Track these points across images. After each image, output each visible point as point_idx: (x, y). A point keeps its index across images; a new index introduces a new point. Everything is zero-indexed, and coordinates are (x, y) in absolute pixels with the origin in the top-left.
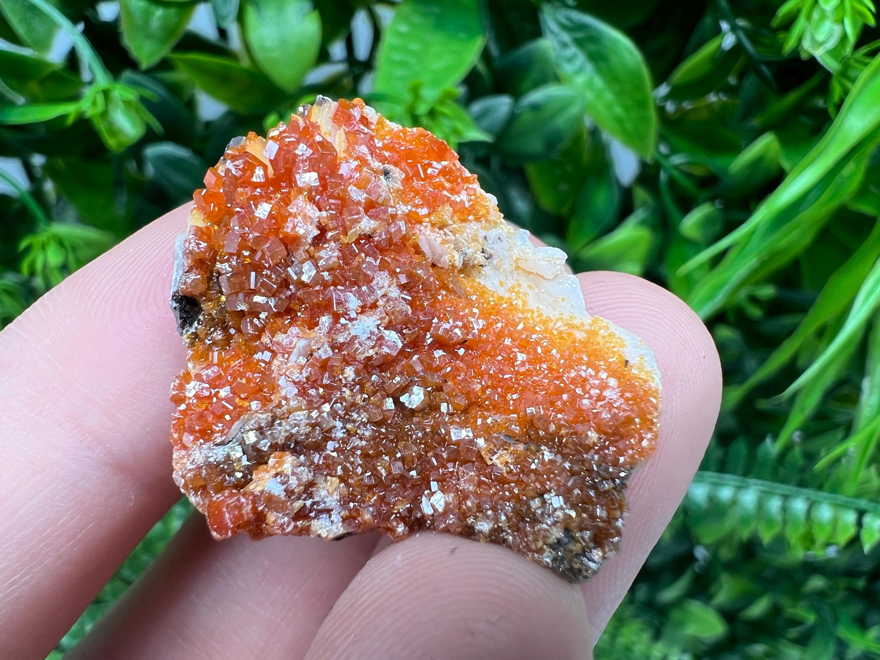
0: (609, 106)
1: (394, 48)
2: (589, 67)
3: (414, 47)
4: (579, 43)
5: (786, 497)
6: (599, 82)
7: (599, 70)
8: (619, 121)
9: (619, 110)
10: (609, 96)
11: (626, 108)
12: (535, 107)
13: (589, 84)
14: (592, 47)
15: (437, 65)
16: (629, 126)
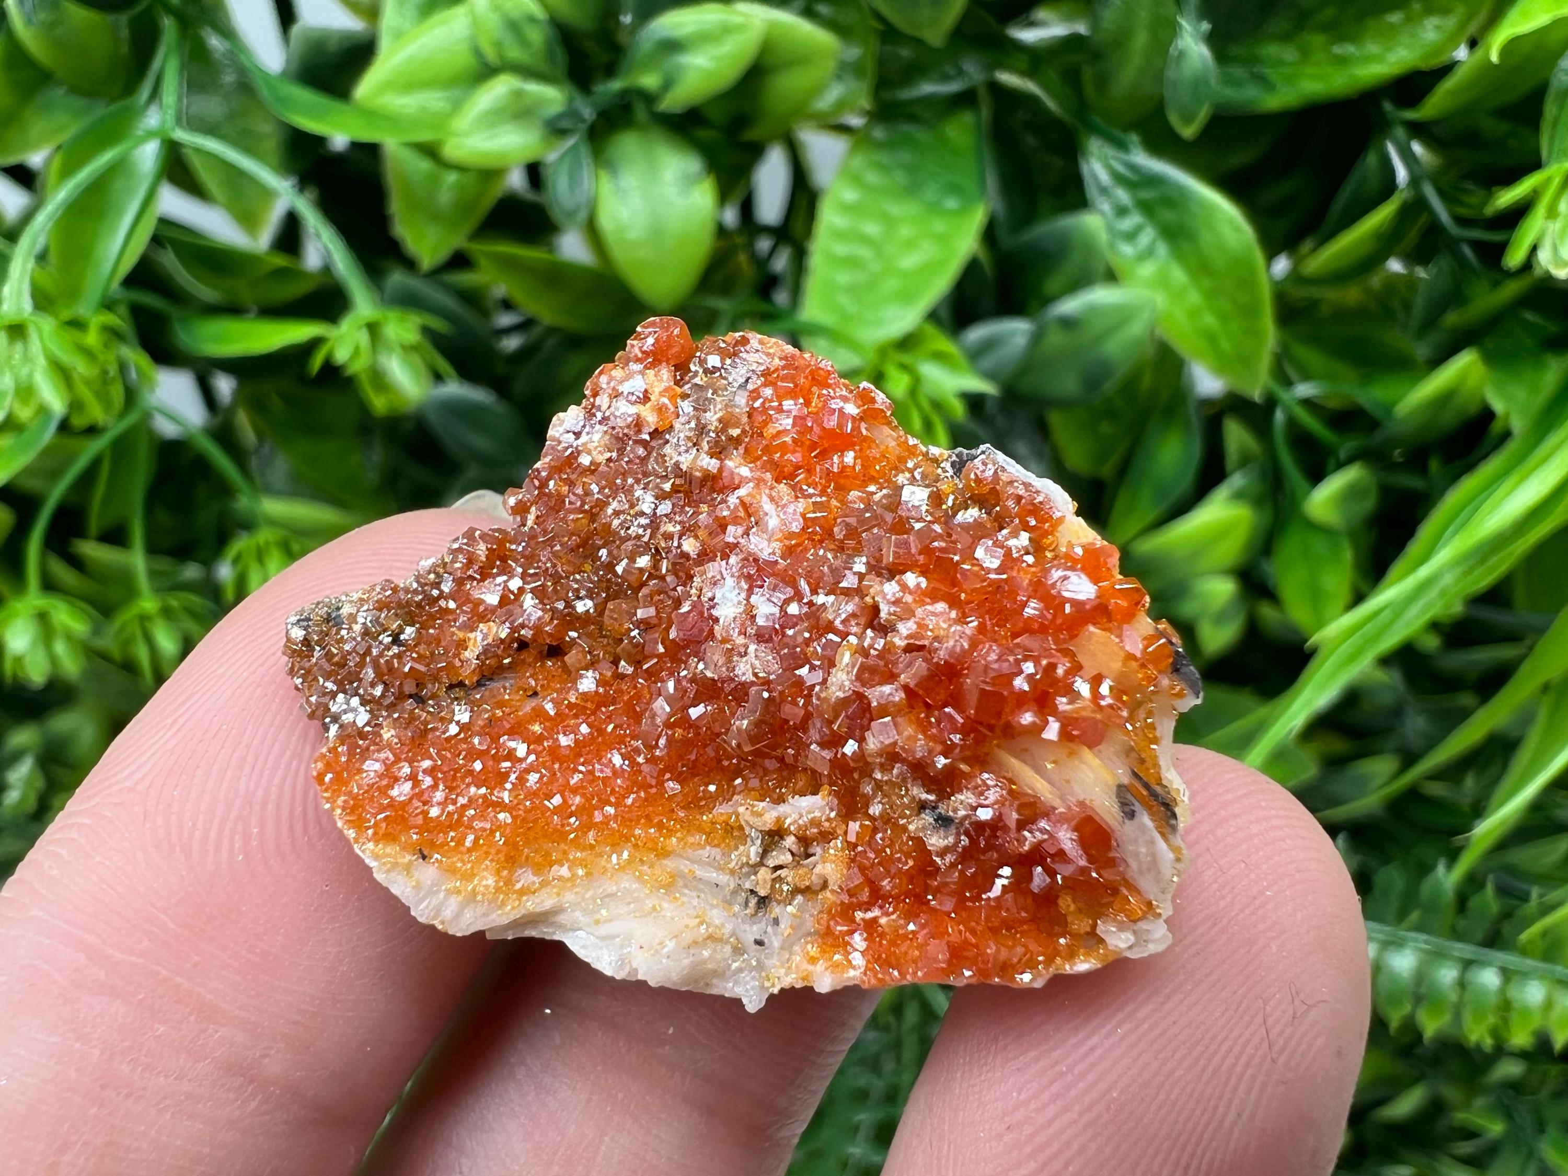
0: (1193, 314)
1: (840, 235)
2: (1162, 249)
3: (872, 229)
4: (1146, 208)
5: (1467, 964)
6: (1178, 275)
7: (1178, 254)
8: (1211, 338)
9: (1210, 320)
10: (1194, 297)
11: (1223, 317)
12: (1068, 323)
13: (1162, 281)
14: (1168, 216)
15: (909, 261)
16: (1225, 345)
